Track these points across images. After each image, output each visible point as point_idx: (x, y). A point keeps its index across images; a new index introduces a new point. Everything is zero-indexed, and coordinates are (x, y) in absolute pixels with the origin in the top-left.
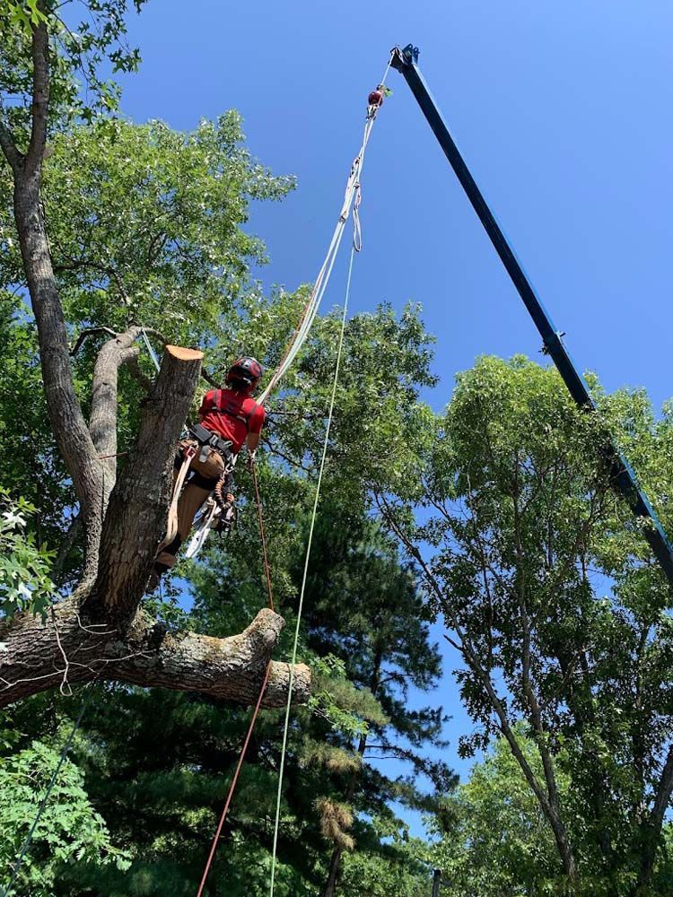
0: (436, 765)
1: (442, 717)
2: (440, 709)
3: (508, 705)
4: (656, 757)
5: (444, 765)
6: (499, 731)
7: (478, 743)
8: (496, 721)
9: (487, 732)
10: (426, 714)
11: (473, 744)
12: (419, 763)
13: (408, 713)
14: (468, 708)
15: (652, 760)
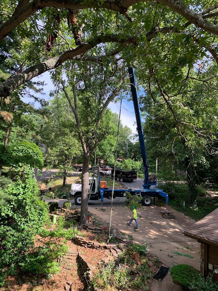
0: (42, 100)
1: (45, 84)
2: (44, 82)
3: (66, 82)
4: (105, 98)
5: (44, 100)
6: (62, 90)
7: (55, 92)
8: (61, 86)
9: (58, 90)
10: (39, 83)
11: (54, 93)
12: (36, 99)
13: (33, 82)
14: (53, 82)
15: (104, 98)
